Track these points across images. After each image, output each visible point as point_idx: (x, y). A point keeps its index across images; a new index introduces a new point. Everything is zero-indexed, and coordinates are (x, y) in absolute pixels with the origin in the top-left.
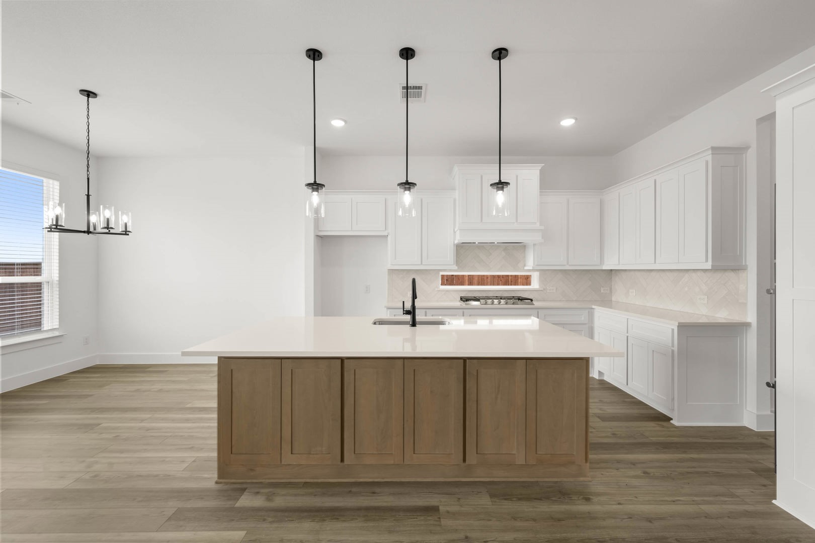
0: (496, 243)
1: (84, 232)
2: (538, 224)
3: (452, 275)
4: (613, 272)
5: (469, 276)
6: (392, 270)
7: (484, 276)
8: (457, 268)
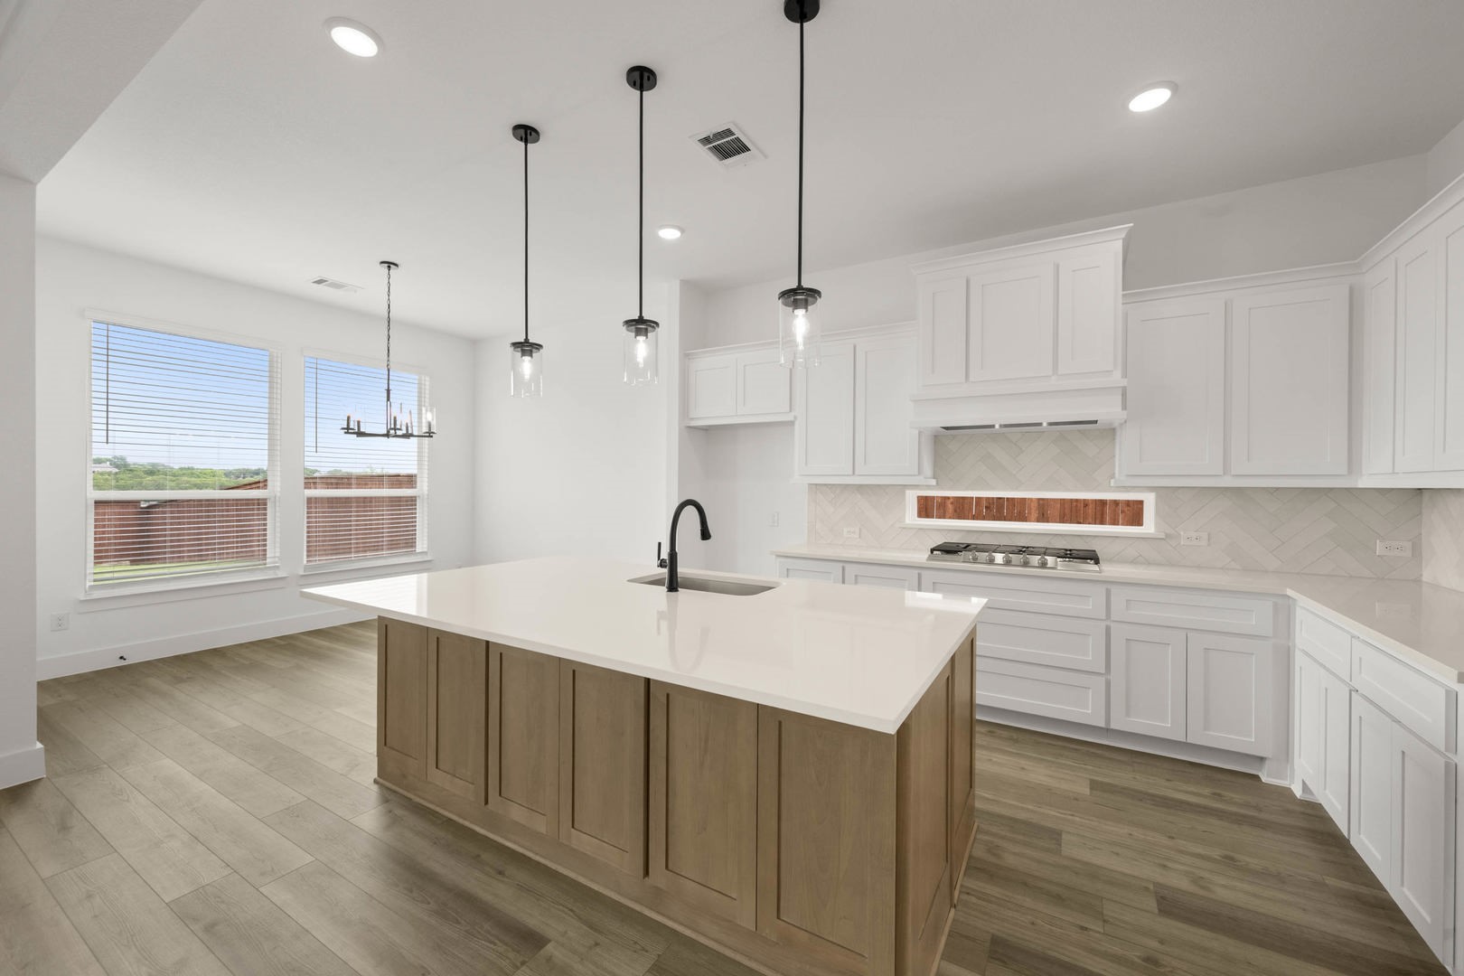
0: (1045, 424)
1: (383, 435)
2: (1117, 374)
3: (1000, 498)
4: (1426, 496)
5: (1039, 499)
6: (816, 485)
7: (1077, 500)
8: (933, 482)
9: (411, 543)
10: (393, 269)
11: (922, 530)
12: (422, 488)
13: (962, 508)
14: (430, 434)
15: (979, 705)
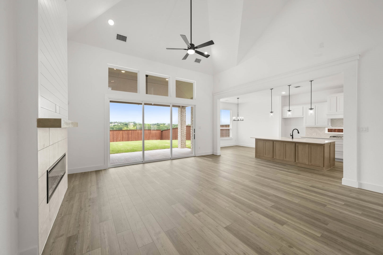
8: (331, 126)
9: (229, 136)
10: (239, 99)
11: (329, 134)
12: (230, 127)
13: (335, 131)
14: (243, 120)
15: (336, 158)
